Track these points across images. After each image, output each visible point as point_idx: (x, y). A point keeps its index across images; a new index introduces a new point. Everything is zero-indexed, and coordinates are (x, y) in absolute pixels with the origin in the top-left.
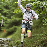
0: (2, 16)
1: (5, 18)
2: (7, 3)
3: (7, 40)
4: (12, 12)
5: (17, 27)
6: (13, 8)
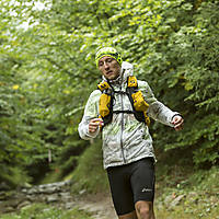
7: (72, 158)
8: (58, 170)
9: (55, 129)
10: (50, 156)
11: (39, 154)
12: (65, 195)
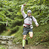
0: (7, 18)
1: (9, 19)
2: (10, 6)
3: (11, 38)
4: (15, 14)
5: (19, 26)
6: (16, 11)
7: (17, 26)
8: (9, 30)
9: (12, 12)
10: (7, 23)
11: (2, 21)
12: (10, 43)
